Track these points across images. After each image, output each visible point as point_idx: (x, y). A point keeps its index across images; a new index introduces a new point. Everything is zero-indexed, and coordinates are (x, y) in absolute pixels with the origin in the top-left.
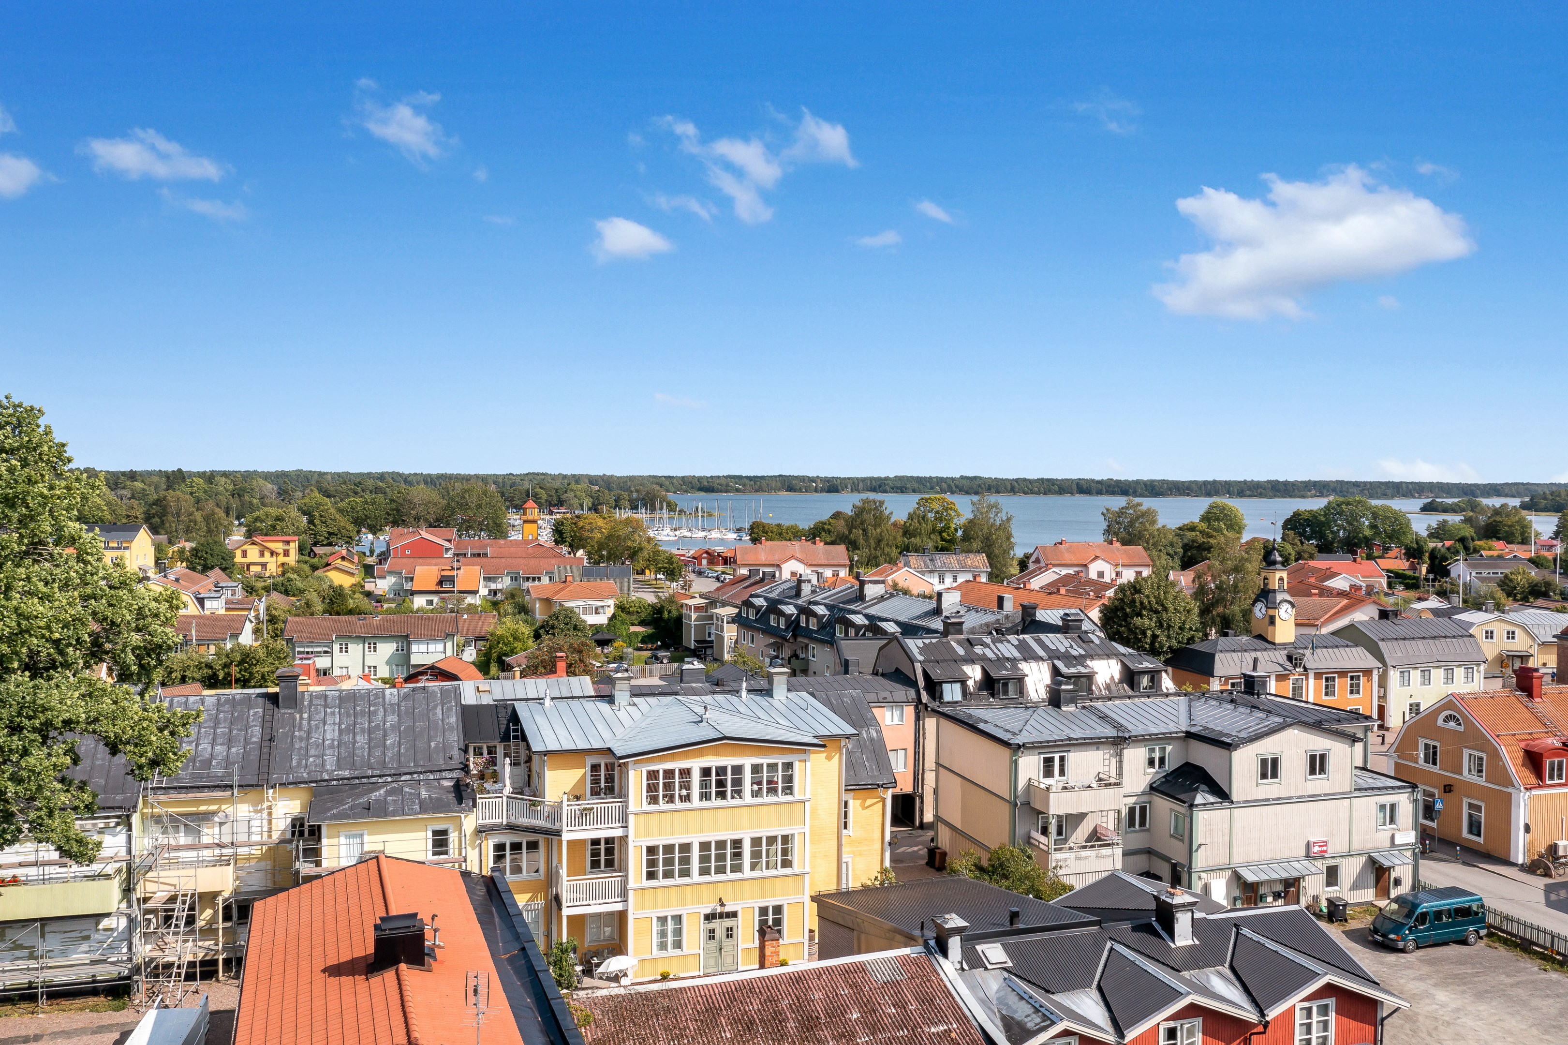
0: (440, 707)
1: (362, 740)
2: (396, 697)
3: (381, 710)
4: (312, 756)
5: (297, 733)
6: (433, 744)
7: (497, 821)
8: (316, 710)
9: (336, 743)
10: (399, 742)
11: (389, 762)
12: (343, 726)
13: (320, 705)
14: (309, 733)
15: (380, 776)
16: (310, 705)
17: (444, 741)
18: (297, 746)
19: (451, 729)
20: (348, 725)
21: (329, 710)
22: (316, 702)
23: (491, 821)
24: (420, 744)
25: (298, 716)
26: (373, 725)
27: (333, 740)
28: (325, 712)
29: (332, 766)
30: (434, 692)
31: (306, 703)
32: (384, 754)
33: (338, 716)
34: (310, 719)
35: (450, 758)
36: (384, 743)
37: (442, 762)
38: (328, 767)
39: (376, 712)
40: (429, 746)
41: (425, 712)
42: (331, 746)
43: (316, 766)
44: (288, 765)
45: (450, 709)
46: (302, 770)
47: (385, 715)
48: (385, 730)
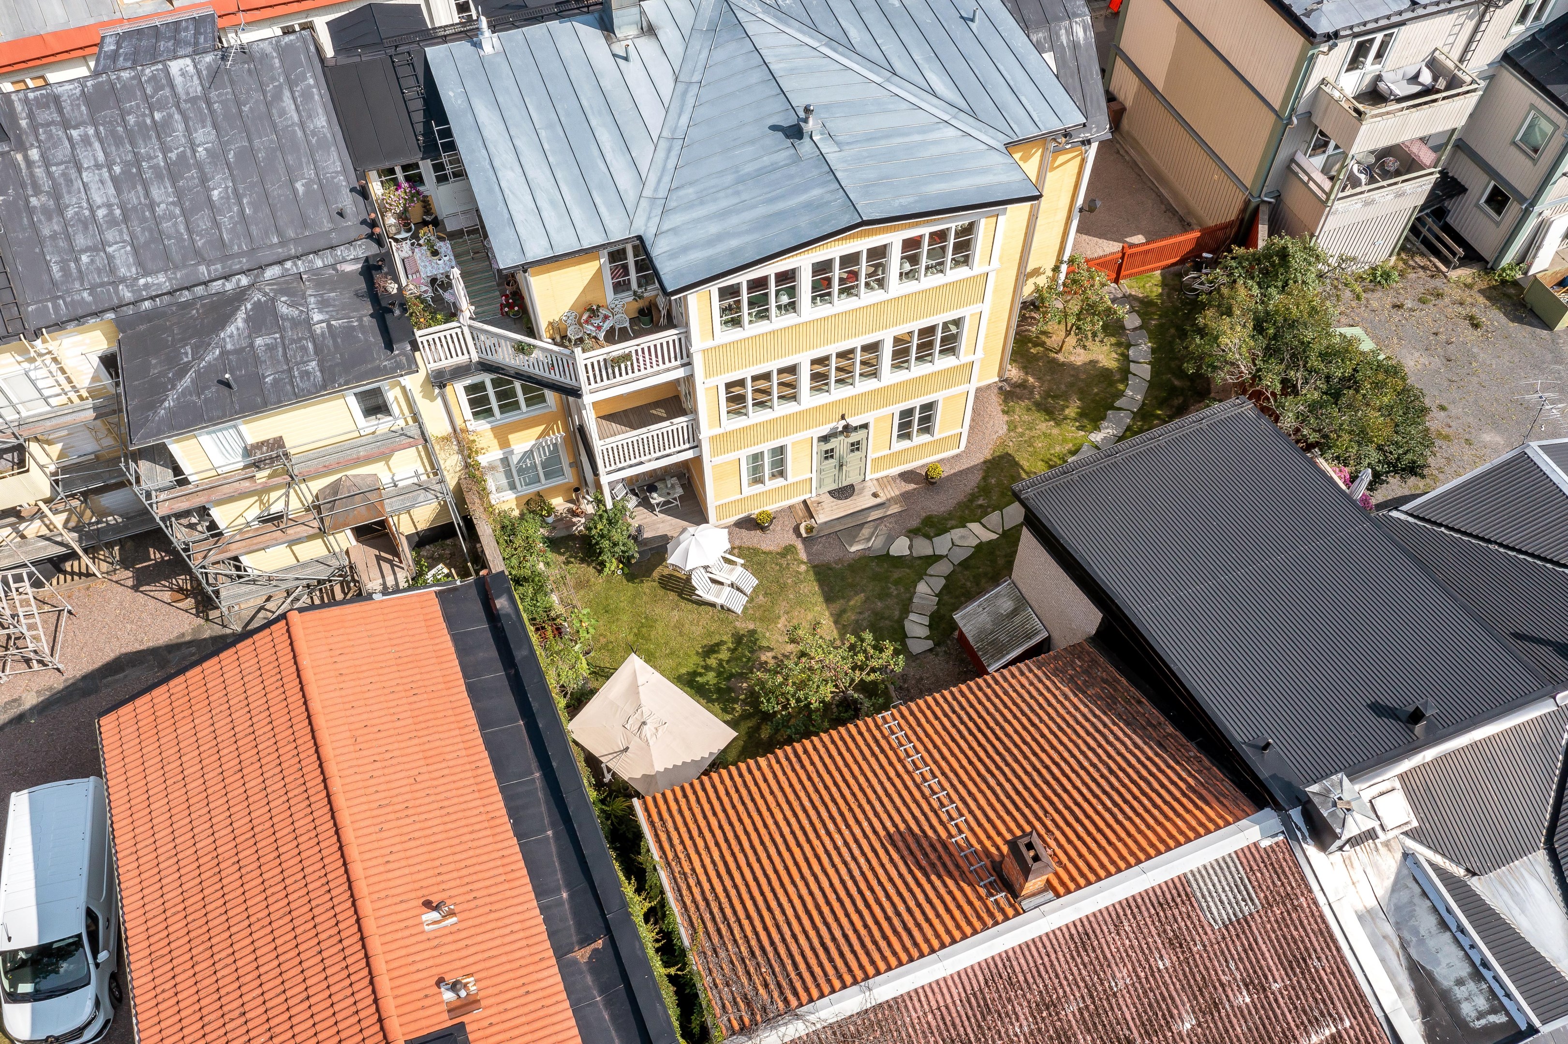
0: (287, 94)
1: (162, 193)
2: (196, 81)
3: (177, 117)
4: (84, 251)
5: (34, 201)
6: (299, 186)
7: (462, 359)
8: (50, 136)
9: (118, 212)
10: (235, 190)
11: (231, 240)
12: (117, 169)
13: (53, 123)
14: (56, 195)
15: (227, 277)
16: (34, 126)
17: (317, 174)
18: (46, 232)
19: (322, 144)
20: (126, 164)
21: (75, 133)
22: (44, 116)
23: (450, 360)
24: (276, 191)
25: (19, 157)
26: (173, 156)
27: (109, 206)
28: (70, 139)
29: (129, 267)
30: (265, 56)
31: (24, 123)
32: (217, 224)
33: (97, 145)
34: (47, 163)
35: (341, 214)
36: (209, 198)
37: (327, 226)
38: (123, 271)
39: (167, 122)
40: (295, 191)
41: (262, 108)
42: (112, 222)
43: (99, 271)
44: (45, 277)
45: (307, 95)
46: (77, 285)
47: (187, 128)
48: (199, 166)
